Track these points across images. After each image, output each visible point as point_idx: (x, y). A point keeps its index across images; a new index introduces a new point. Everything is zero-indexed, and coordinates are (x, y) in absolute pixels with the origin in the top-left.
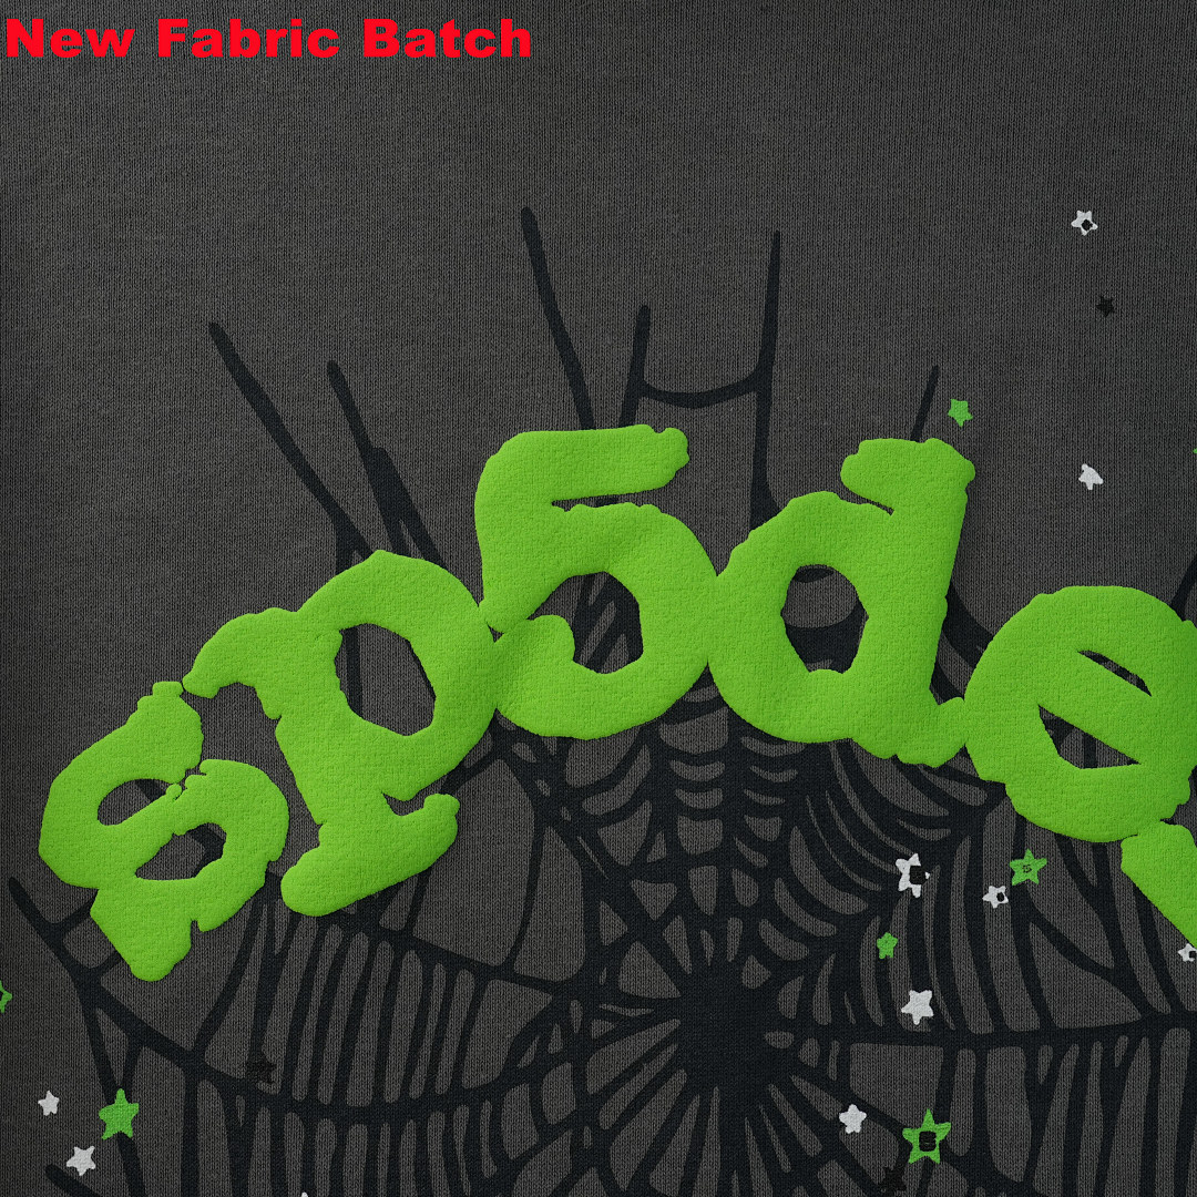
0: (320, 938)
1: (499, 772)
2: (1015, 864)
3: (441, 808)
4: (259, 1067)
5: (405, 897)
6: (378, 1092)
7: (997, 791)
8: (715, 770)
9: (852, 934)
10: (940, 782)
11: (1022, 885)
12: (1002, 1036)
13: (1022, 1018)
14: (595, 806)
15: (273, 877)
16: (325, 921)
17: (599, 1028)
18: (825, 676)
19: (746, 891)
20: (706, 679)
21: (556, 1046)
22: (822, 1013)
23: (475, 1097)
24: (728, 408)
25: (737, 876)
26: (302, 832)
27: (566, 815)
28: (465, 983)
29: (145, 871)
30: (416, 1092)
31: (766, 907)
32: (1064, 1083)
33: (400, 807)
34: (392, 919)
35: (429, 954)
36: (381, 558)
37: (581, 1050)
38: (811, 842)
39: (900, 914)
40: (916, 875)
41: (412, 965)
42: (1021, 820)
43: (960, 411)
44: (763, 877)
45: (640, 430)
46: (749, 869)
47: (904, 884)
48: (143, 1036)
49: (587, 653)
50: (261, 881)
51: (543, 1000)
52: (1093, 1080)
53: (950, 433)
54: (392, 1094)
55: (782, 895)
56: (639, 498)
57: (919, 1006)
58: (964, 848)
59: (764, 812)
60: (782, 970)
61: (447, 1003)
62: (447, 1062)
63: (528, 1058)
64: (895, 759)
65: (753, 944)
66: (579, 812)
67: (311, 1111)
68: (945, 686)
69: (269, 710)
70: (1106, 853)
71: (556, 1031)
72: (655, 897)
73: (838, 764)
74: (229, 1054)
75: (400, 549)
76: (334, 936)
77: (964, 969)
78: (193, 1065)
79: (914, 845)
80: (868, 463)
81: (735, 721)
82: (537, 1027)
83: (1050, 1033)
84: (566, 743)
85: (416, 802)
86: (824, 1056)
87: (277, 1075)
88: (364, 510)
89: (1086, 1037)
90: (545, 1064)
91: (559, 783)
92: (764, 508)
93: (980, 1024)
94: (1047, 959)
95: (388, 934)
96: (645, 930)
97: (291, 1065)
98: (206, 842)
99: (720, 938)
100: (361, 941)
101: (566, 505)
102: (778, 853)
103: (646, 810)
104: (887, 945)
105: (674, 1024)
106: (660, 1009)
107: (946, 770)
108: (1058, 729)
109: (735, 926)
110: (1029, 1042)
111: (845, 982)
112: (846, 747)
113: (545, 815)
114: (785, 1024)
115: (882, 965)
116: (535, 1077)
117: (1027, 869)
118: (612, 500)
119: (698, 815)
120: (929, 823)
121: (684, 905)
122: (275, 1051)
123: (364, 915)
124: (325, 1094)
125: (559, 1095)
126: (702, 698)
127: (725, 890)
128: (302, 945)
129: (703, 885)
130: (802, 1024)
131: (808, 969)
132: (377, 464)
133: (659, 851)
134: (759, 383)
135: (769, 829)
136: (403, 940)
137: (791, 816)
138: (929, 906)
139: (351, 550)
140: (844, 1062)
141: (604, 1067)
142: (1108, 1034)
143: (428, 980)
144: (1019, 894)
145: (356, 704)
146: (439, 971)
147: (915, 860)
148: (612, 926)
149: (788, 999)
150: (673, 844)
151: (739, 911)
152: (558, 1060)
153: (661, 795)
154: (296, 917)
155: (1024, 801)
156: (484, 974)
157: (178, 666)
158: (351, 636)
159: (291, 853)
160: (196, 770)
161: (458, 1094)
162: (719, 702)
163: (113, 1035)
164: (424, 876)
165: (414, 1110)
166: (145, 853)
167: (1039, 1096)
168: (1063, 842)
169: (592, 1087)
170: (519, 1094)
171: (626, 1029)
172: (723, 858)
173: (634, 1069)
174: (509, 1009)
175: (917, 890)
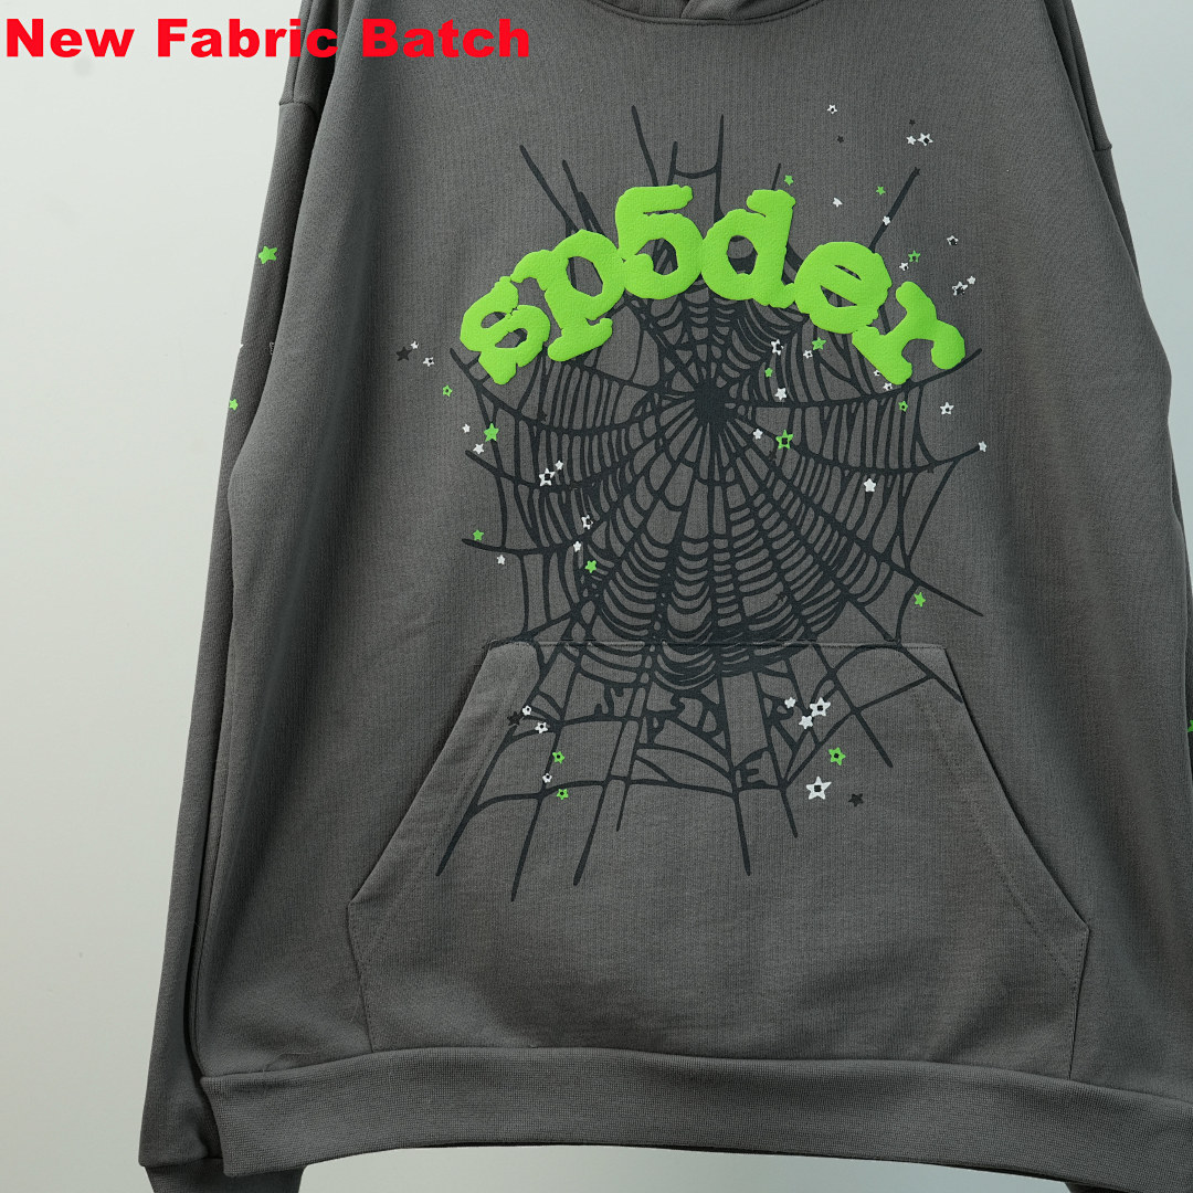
0: (562, 371)
1: (626, 310)
2: (814, 343)
3: (606, 323)
4: (541, 414)
5: (592, 357)
6: (584, 424)
7: (806, 317)
8: (706, 309)
9: (755, 368)
10: (787, 314)
11: (817, 350)
12: (811, 403)
13: (818, 396)
14: (661, 323)
15: (545, 348)
16: (564, 363)
17: (664, 403)
18: (743, 275)
19: (717, 353)
20: (700, 277)
21: (649, 409)
22: (745, 396)
23: (618, 427)
24: (709, 177)
25: (713, 348)
26: (555, 332)
27: (651, 326)
28: (615, 386)
29: (499, 345)
30: (598, 424)
31: (725, 358)
32: (833, 421)
33: (592, 323)
34: (589, 362)
35: (602, 376)
36: (582, 232)
37: (658, 411)
38: (740, 335)
39: (773, 360)
40: (778, 347)
41: (596, 379)
42: (816, 327)
43: (789, 180)
44: (723, 349)
45: (675, 186)
46: (718, 345)
47: (774, 351)
48: (499, 404)
49: (658, 268)
50: (540, 349)
51: (644, 393)
52: (844, 420)
53: (785, 188)
54: (589, 425)
55: (730, 354)
56: (675, 211)
57: (781, 394)
58: (795, 337)
59: (722, 325)
60: (731, 381)
61: (608, 394)
62: (609, 414)
63: (639, 413)
64: (769, 306)
65: (720, 372)
66: (656, 325)
67: (560, 432)
68: (787, 279)
69: (542, 288)
70: (846, 338)
71: (649, 404)
72: (685, 356)
73: (748, 307)
74: (530, 411)
75: (589, 229)
76: (568, 368)
77: (796, 379)
78: (517, 414)
79: (779, 336)
80: (757, 198)
81: (711, 292)
82: (642, 403)
83: (828, 402)
84: (650, 300)
85: (597, 321)
86: (747, 412)
87: (548, 418)
88: (575, 214)
89: (841, 403)
90: (645, 415)
91: (648, 313)
92: (719, 216)
93: (803, 399)
94: (826, 375)
95: (587, 368)
96: (682, 368)
97: (553, 417)
98: (521, 335)
99: (709, 370)
100: (577, 370)
101: (649, 214)
102: (728, 339)
103: (680, 326)
104: (769, 372)
105: (693, 401)
106: (688, 396)
107: (788, 309)
108: (828, 293)
109: (714, 366)
110: (820, 405)
111: (754, 385)
112: (751, 301)
113: (644, 326)
114: (732, 400)
115: (767, 379)
116: (641, 421)
117: (819, 344)
118: (666, 212)
119: (699, 326)
120: (782, 328)
121: (695, 358)
122: (547, 409)
123: (578, 361)
124: (565, 425)
125: (650, 426)
126: (699, 285)
127: (710, 353)
128: (556, 370)
129: (702, 350)
130: (739, 401)
131: (740, 381)
132: (580, 197)
133: (685, 339)
134: (717, 169)
135: (724, 331)
136: (593, 370)
137: (732, 325)
138: (783, 359)
139: (571, 229)
140: (754, 413)
141: (666, 417)
142: (849, 402)
143: (602, 384)
144: (816, 353)
145: (574, 285)
146: (606, 382)
147: (778, 342)
148: (669, 367)
149: (733, 391)
150: (691, 337)
151: (715, 360)
152: (650, 414)
153: (686, 319)
154: (553, 361)
155: (816, 320)
156: (622, 383)
157: (509, 272)
158: (571, 260)
159: (551, 339)
160: (516, 309)
161: (613, 426)
162: (705, 285)
163: (489, 406)
164: (600, 347)
165: (598, 431)
166: (499, 338)
167: (824, 425)
168: (832, 334)
169: (663, 423)
170: (635, 427)
171: (676, 402)
172: (708, 341)
173: (680, 416)
174: (631, 396)
175: (779, 353)
